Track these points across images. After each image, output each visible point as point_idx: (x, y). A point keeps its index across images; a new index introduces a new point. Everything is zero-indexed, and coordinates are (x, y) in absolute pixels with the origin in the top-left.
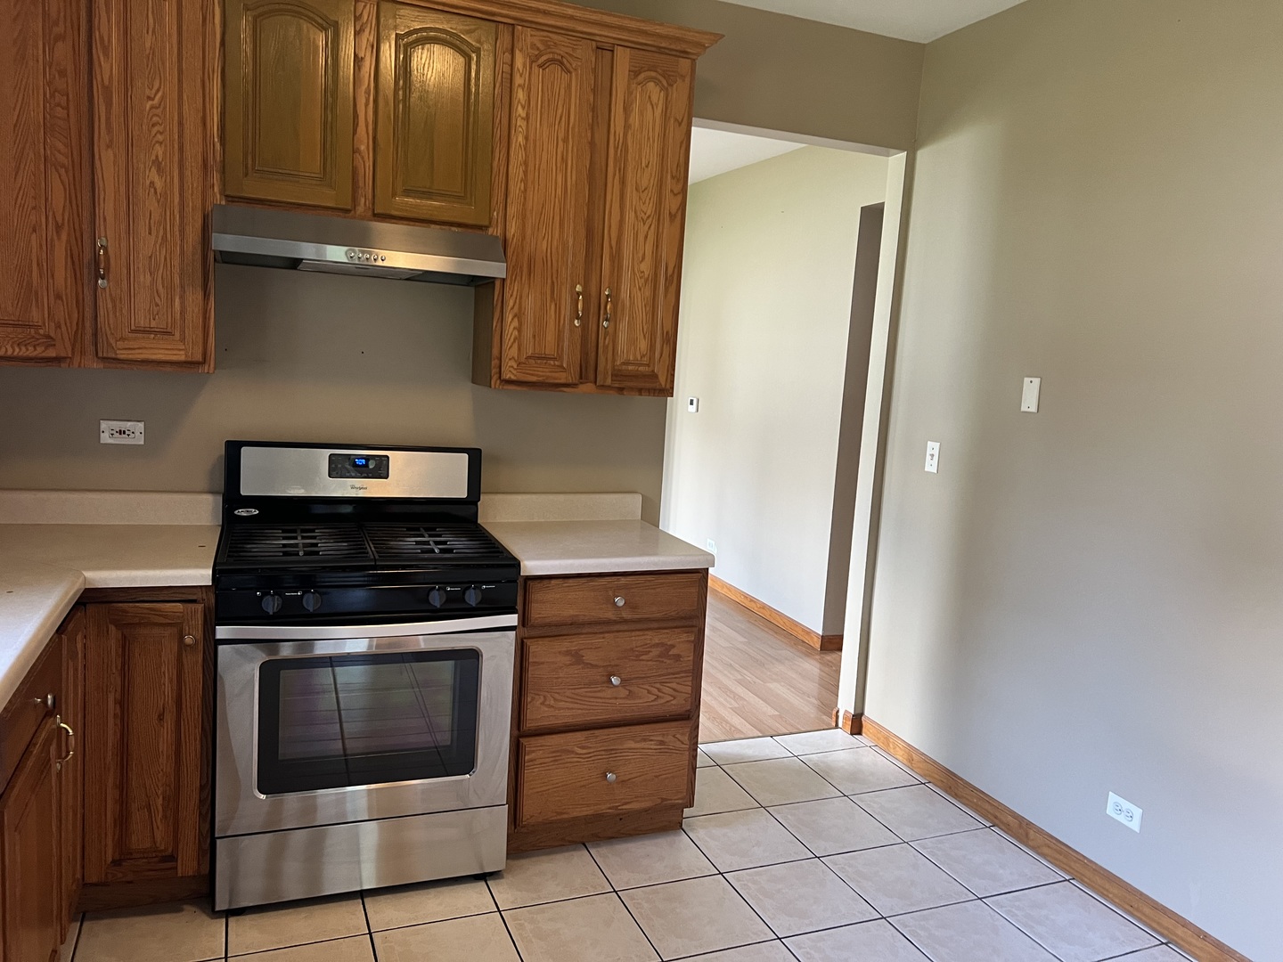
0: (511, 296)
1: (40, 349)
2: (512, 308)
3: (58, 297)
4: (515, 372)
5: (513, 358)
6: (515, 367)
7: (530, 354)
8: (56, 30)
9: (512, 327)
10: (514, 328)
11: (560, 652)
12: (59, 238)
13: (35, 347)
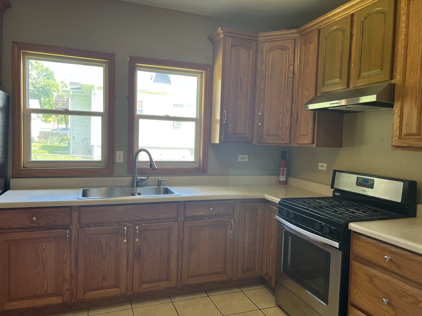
0: (397, 108)
1: (280, 141)
2: (397, 113)
3: (286, 128)
4: (397, 142)
5: (397, 136)
6: (398, 140)
7: (405, 134)
8: (290, 63)
9: (397, 122)
10: (398, 122)
11: (364, 273)
12: (288, 114)
13: (279, 140)
